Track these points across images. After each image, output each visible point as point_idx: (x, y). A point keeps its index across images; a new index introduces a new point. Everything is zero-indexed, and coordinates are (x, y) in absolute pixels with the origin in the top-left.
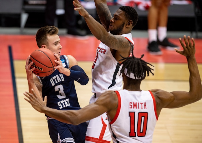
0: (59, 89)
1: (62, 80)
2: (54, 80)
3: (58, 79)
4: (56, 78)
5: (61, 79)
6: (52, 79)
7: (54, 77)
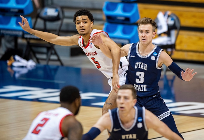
0: (140, 75)
1: (144, 69)
2: (138, 65)
3: (142, 66)
4: (141, 65)
5: (144, 67)
6: (138, 63)
7: (140, 63)
